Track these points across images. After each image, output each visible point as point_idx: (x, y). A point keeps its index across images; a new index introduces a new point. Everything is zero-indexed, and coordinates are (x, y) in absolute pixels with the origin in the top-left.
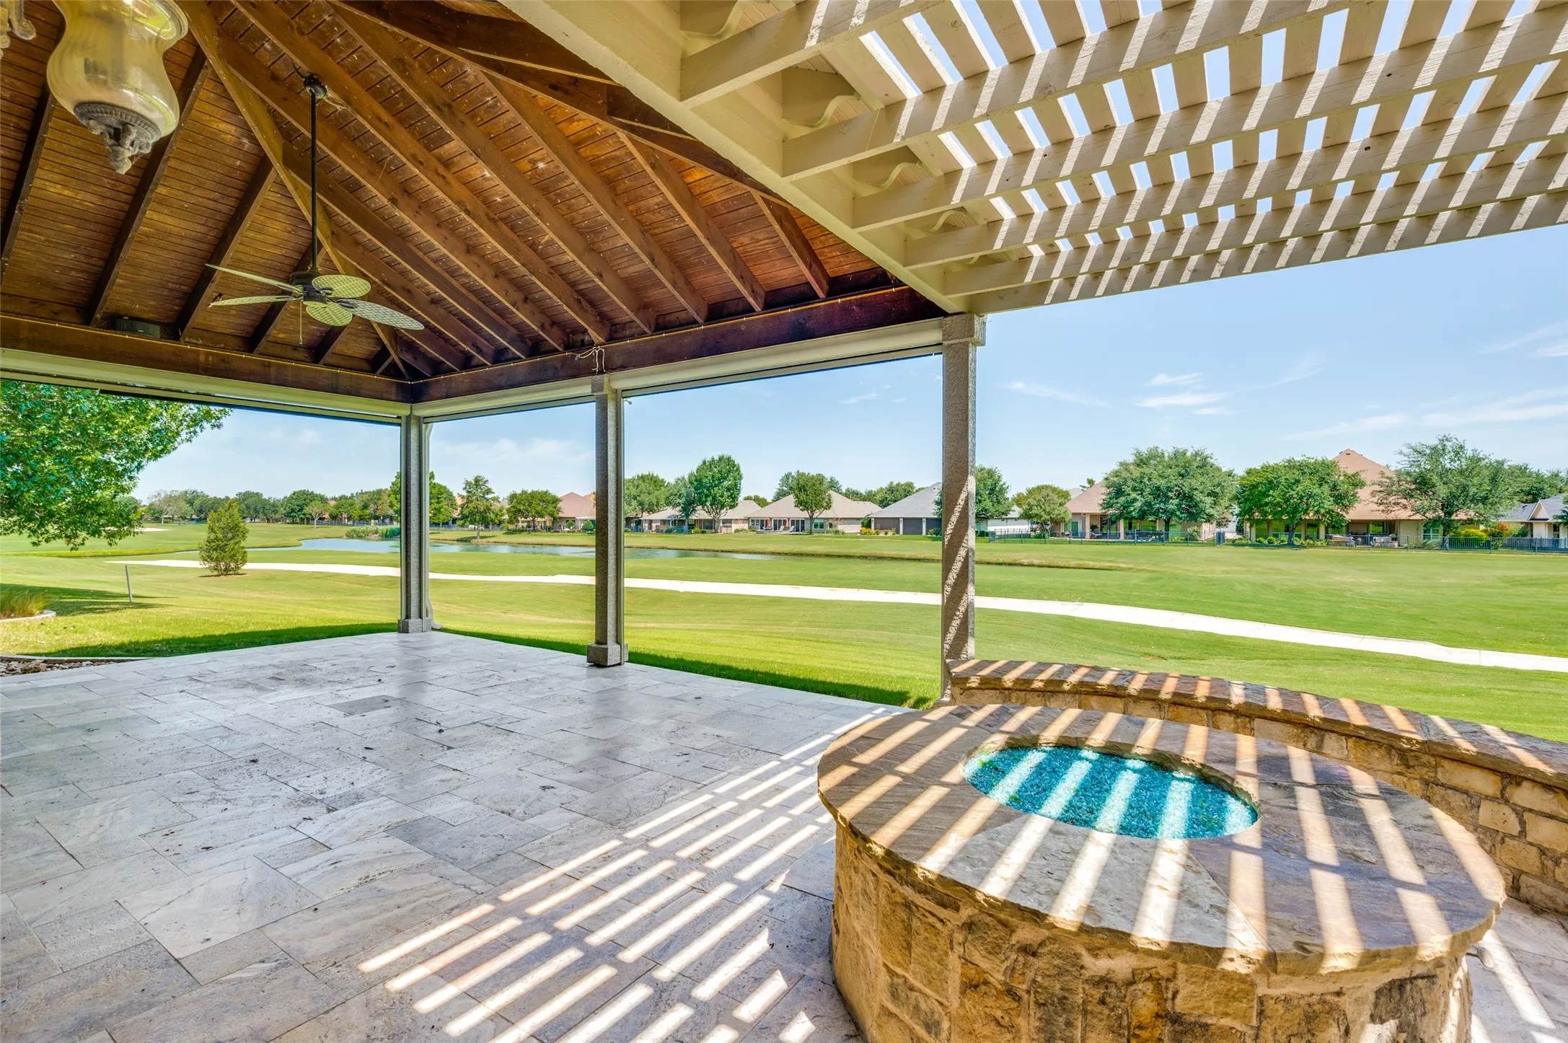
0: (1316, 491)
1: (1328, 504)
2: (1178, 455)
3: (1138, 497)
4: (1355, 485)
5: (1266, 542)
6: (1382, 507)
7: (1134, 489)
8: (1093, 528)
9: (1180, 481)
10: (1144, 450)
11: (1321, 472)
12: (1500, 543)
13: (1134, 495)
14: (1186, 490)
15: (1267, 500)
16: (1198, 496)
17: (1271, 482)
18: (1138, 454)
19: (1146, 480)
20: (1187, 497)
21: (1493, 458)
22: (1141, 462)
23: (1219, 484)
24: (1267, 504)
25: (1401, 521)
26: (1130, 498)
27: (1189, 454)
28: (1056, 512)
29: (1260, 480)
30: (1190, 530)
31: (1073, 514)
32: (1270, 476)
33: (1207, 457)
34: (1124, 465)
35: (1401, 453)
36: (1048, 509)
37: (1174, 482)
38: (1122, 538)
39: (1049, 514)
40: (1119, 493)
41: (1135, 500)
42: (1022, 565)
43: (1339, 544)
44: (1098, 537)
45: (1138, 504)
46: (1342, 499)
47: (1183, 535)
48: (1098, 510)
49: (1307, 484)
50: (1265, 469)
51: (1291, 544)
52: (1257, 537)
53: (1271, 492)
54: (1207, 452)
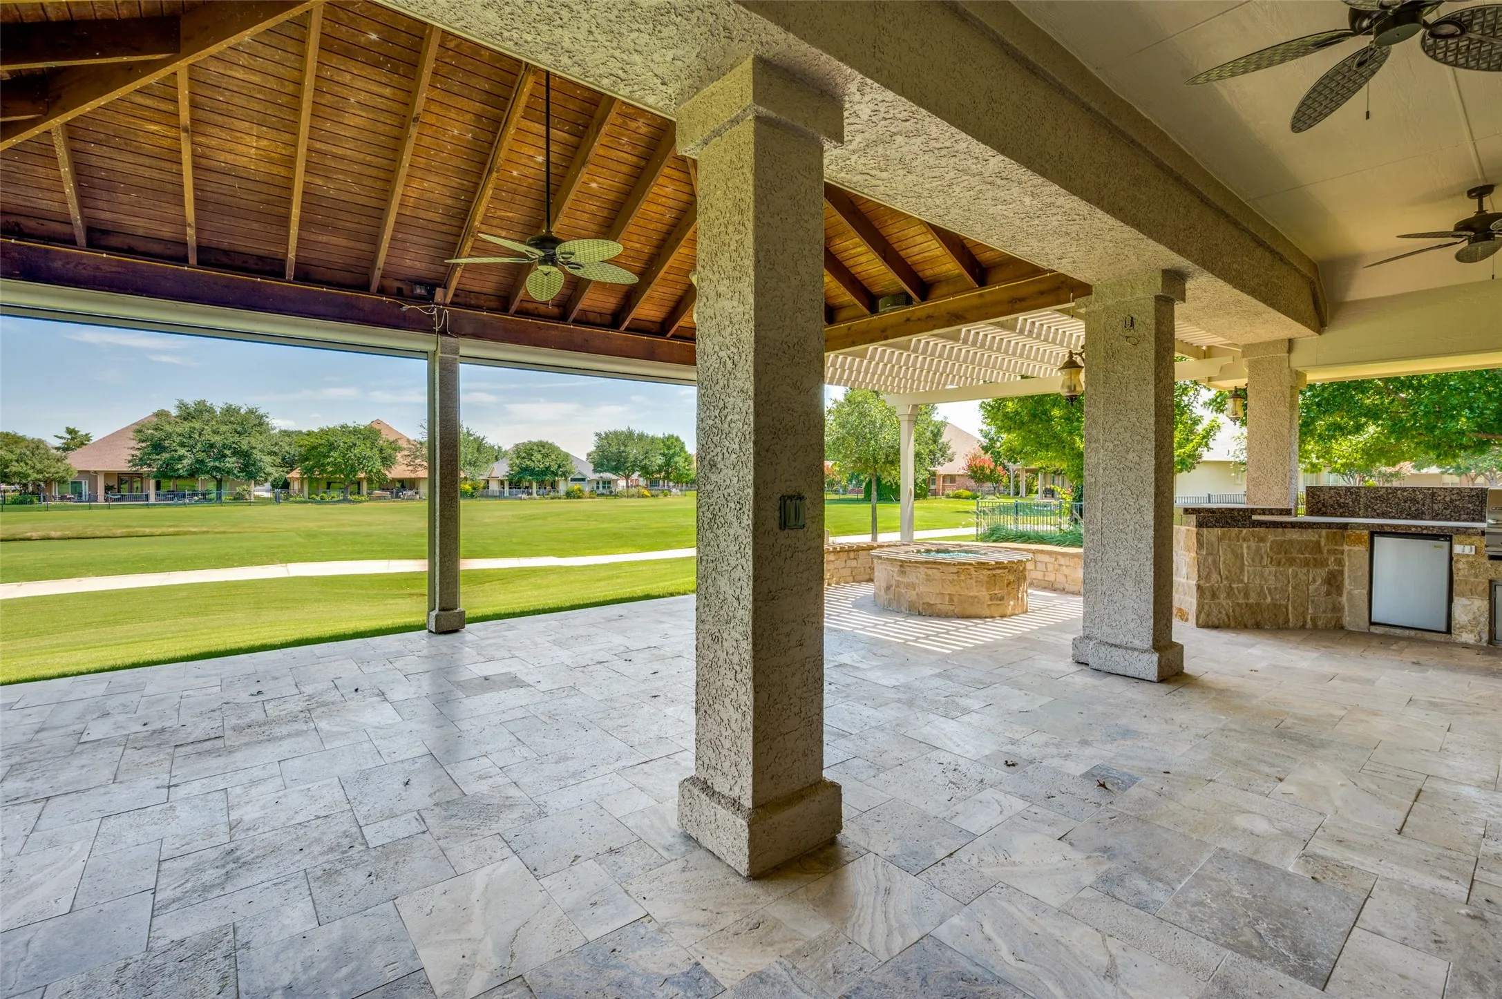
0: (369, 453)
1: (378, 465)
2: (230, 411)
3: (188, 454)
4: (395, 449)
5: (318, 498)
6: (410, 468)
7: (182, 445)
8: (108, 488)
9: (236, 438)
10: (190, 400)
11: (370, 435)
12: (478, 494)
13: (182, 451)
14: (245, 448)
15: (329, 460)
16: (257, 455)
17: (331, 444)
18: (182, 406)
19: (196, 436)
20: (245, 455)
21: (477, 434)
22: (187, 415)
23: (276, 444)
24: (328, 464)
25: (420, 478)
26: (176, 455)
27: (243, 411)
28: (53, 470)
29: (320, 441)
30: (238, 489)
31: (79, 472)
32: (331, 439)
33: (262, 417)
34: (162, 414)
35: (421, 426)
36: (39, 466)
37: (232, 440)
38: (152, 499)
39: (40, 472)
40: (158, 447)
41: (181, 458)
42: (29, 539)
43: (379, 498)
44: (115, 500)
45: (185, 462)
46: (387, 461)
47: (231, 494)
48: (124, 467)
49: (362, 449)
50: (324, 433)
51: (345, 500)
52: (309, 494)
53: (332, 453)
54: (261, 411)
